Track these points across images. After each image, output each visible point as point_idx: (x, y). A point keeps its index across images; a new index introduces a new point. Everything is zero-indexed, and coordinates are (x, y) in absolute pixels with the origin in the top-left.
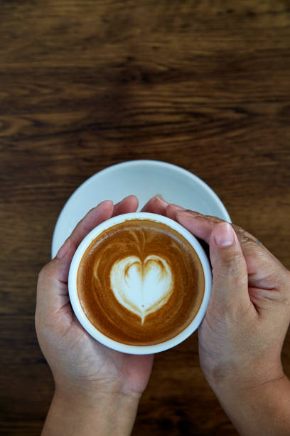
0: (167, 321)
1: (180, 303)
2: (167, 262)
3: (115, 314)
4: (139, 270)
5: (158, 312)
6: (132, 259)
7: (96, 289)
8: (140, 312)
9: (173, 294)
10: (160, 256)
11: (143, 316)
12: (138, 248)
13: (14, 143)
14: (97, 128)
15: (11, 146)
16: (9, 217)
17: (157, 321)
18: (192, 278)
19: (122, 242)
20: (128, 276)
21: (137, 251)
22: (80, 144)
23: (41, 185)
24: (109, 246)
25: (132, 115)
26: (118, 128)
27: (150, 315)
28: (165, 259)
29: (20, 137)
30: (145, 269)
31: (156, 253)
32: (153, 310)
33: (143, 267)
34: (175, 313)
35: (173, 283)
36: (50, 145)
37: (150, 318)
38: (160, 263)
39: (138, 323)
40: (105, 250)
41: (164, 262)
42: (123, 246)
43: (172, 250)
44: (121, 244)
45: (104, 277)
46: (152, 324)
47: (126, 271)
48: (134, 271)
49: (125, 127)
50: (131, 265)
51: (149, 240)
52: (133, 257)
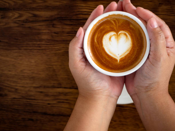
0: (130, 61)
1: (135, 52)
2: (129, 34)
3: (105, 59)
4: (116, 38)
5: (126, 57)
6: (112, 33)
7: (96, 47)
8: (117, 57)
9: (132, 48)
10: (125, 31)
11: (118, 59)
12: (115, 28)
13: (24, 24)
14: (61, 19)
15: (23, 25)
16: (20, 56)
17: (125, 61)
18: (140, 41)
19: (107, 25)
20: (111, 41)
21: (115, 29)
22: (53, 26)
23: (35, 43)
24: (102, 28)
25: (77, 15)
26: (70, 20)
27: (122, 58)
28: (128, 32)
29: (27, 21)
30: (119, 37)
31: (123, 30)
32: (123, 56)
33: (118, 36)
34: (134, 57)
35: (132, 43)
36: (40, 25)
37: (122, 60)
38: (125, 34)
39: (116, 62)
40: (100, 29)
41: (127, 34)
42: (108, 27)
43: (131, 28)
44: (107, 26)
45: (100, 42)
46: (123, 62)
47: (110, 39)
48: (113, 38)
49: (73, 20)
50: (112, 36)
51: (120, 24)
52: (113, 32)
